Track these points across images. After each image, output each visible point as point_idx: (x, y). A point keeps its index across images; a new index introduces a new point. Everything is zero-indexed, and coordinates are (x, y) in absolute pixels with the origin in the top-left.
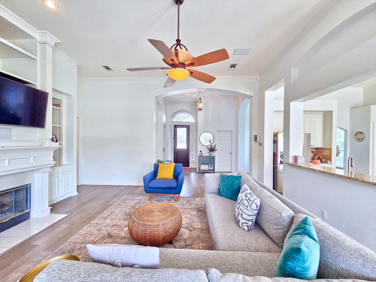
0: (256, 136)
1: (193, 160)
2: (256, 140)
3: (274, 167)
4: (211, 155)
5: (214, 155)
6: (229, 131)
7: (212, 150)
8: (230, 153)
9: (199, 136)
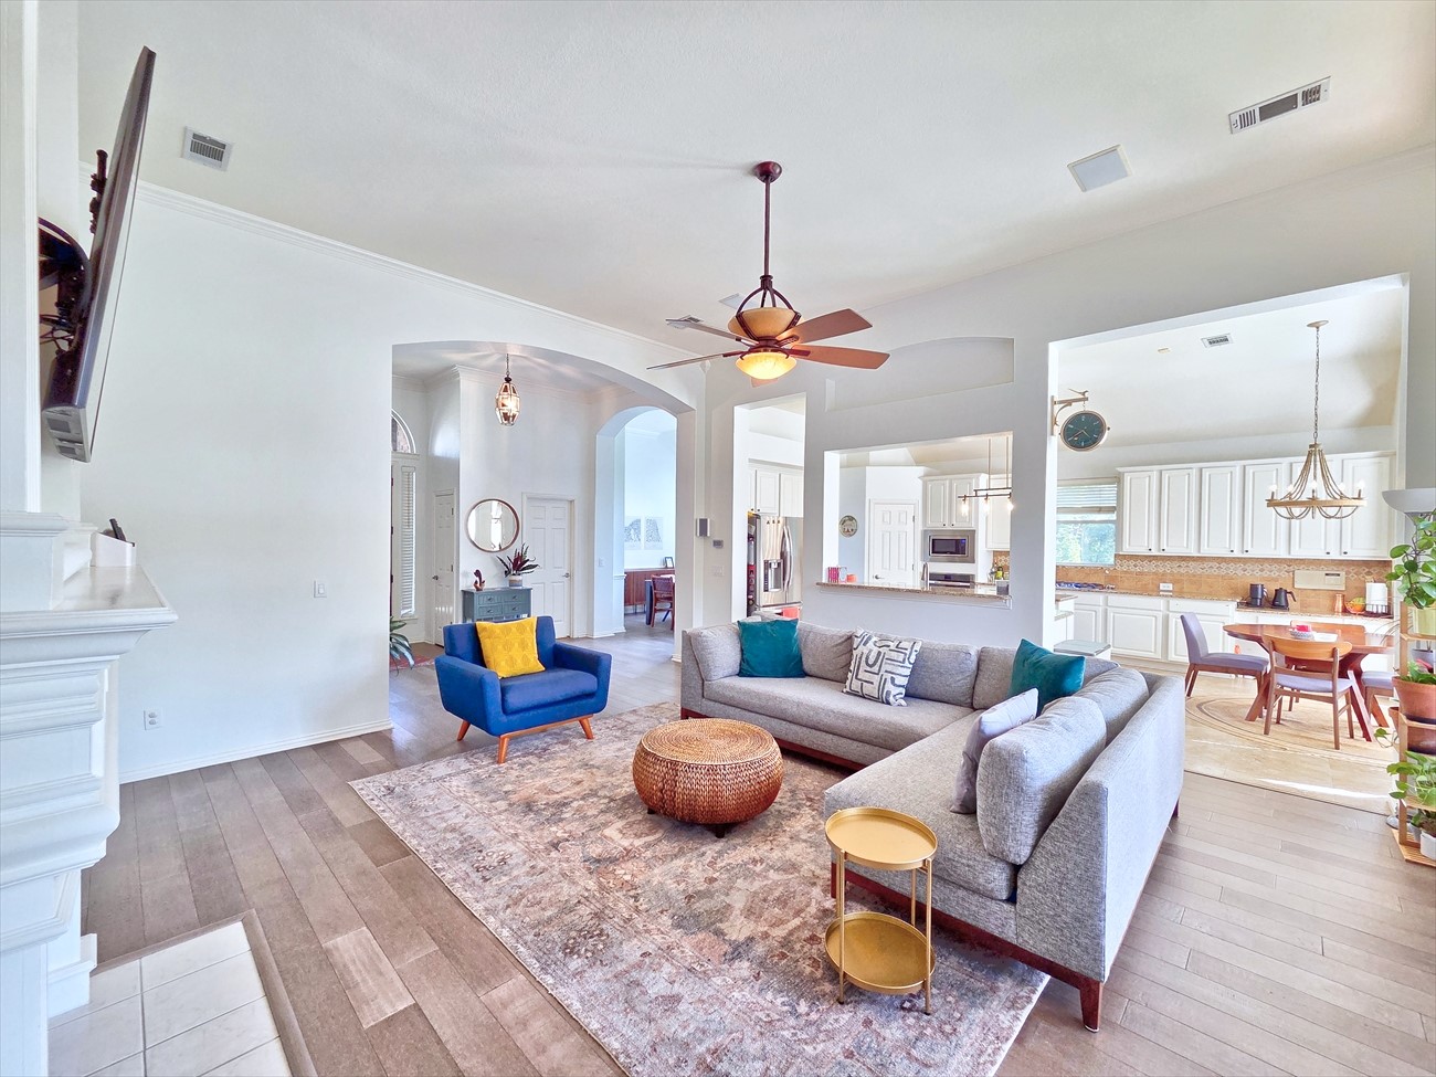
0: (703, 523)
1: (406, 611)
2: (703, 532)
3: (748, 600)
4: (512, 583)
5: (526, 586)
6: (561, 500)
7: (519, 564)
8: (567, 575)
9: (466, 512)
